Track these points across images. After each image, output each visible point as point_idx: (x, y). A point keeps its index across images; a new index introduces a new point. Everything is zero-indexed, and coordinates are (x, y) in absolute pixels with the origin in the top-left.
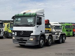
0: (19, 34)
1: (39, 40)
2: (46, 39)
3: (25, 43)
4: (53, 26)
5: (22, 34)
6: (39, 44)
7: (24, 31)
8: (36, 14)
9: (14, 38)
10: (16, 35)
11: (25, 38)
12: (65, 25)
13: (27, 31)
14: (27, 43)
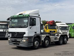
0: (13, 36)
1: (33, 41)
2: (42, 40)
3: (19, 44)
4: (59, 27)
5: (16, 35)
6: (32, 45)
7: (17, 33)
8: (29, 15)
9: (9, 39)
10: (11, 36)
11: (18, 40)
12: (72, 26)
13: (20, 32)
14: (20, 45)
